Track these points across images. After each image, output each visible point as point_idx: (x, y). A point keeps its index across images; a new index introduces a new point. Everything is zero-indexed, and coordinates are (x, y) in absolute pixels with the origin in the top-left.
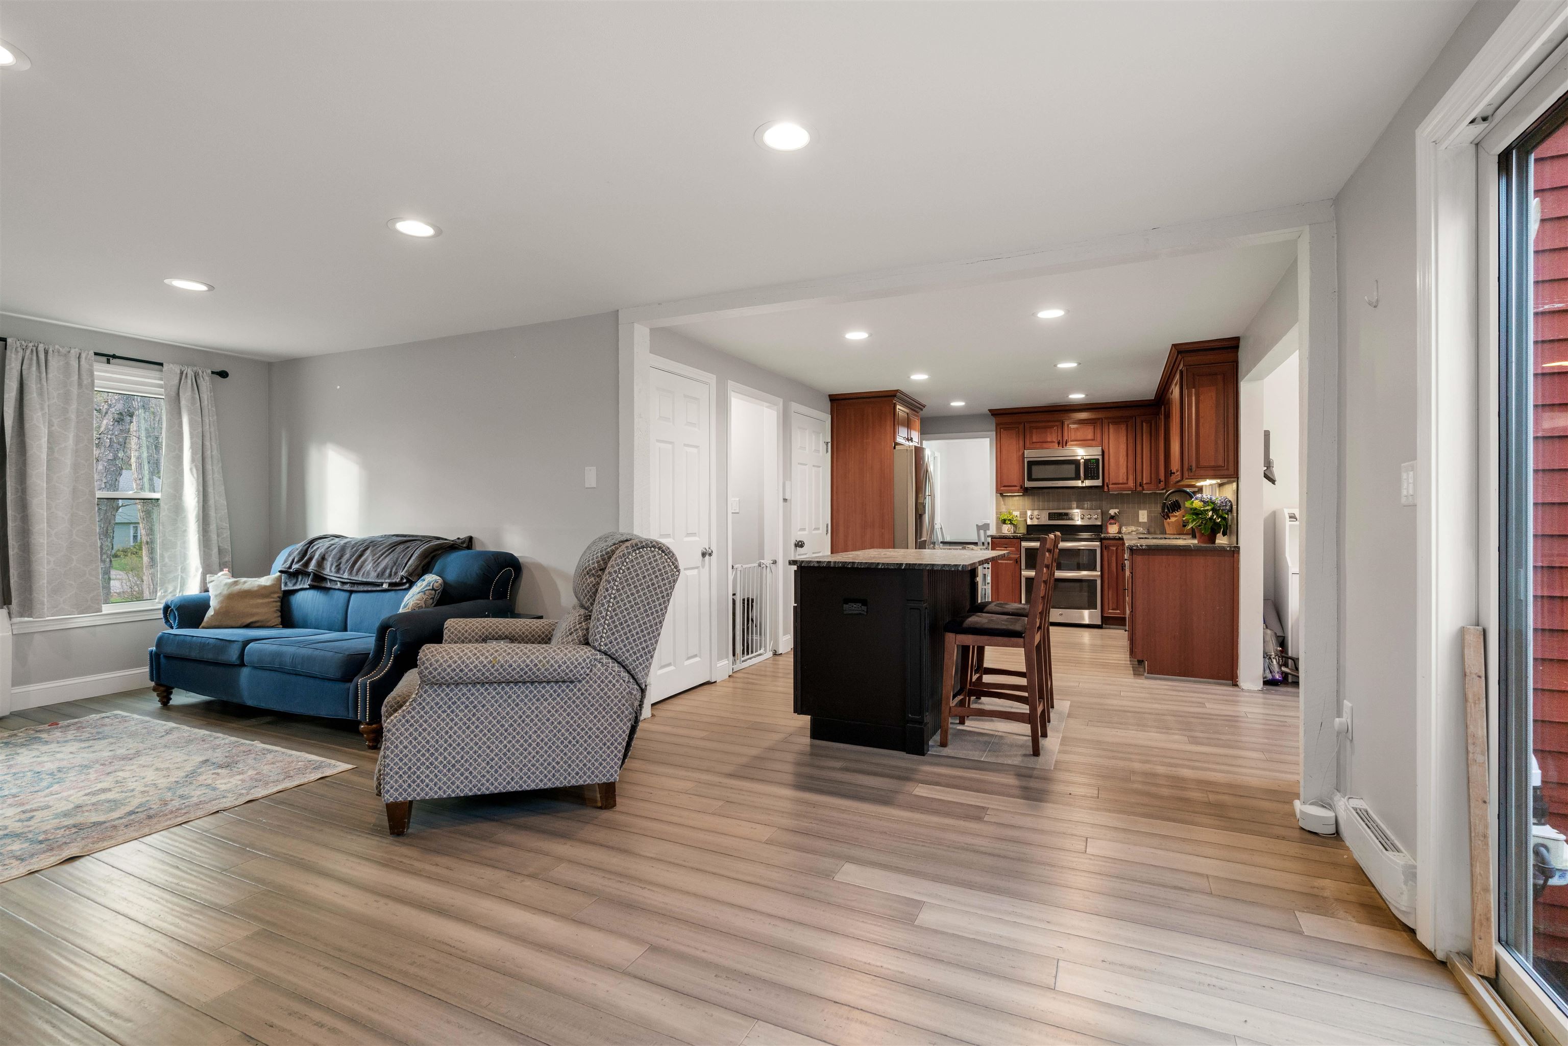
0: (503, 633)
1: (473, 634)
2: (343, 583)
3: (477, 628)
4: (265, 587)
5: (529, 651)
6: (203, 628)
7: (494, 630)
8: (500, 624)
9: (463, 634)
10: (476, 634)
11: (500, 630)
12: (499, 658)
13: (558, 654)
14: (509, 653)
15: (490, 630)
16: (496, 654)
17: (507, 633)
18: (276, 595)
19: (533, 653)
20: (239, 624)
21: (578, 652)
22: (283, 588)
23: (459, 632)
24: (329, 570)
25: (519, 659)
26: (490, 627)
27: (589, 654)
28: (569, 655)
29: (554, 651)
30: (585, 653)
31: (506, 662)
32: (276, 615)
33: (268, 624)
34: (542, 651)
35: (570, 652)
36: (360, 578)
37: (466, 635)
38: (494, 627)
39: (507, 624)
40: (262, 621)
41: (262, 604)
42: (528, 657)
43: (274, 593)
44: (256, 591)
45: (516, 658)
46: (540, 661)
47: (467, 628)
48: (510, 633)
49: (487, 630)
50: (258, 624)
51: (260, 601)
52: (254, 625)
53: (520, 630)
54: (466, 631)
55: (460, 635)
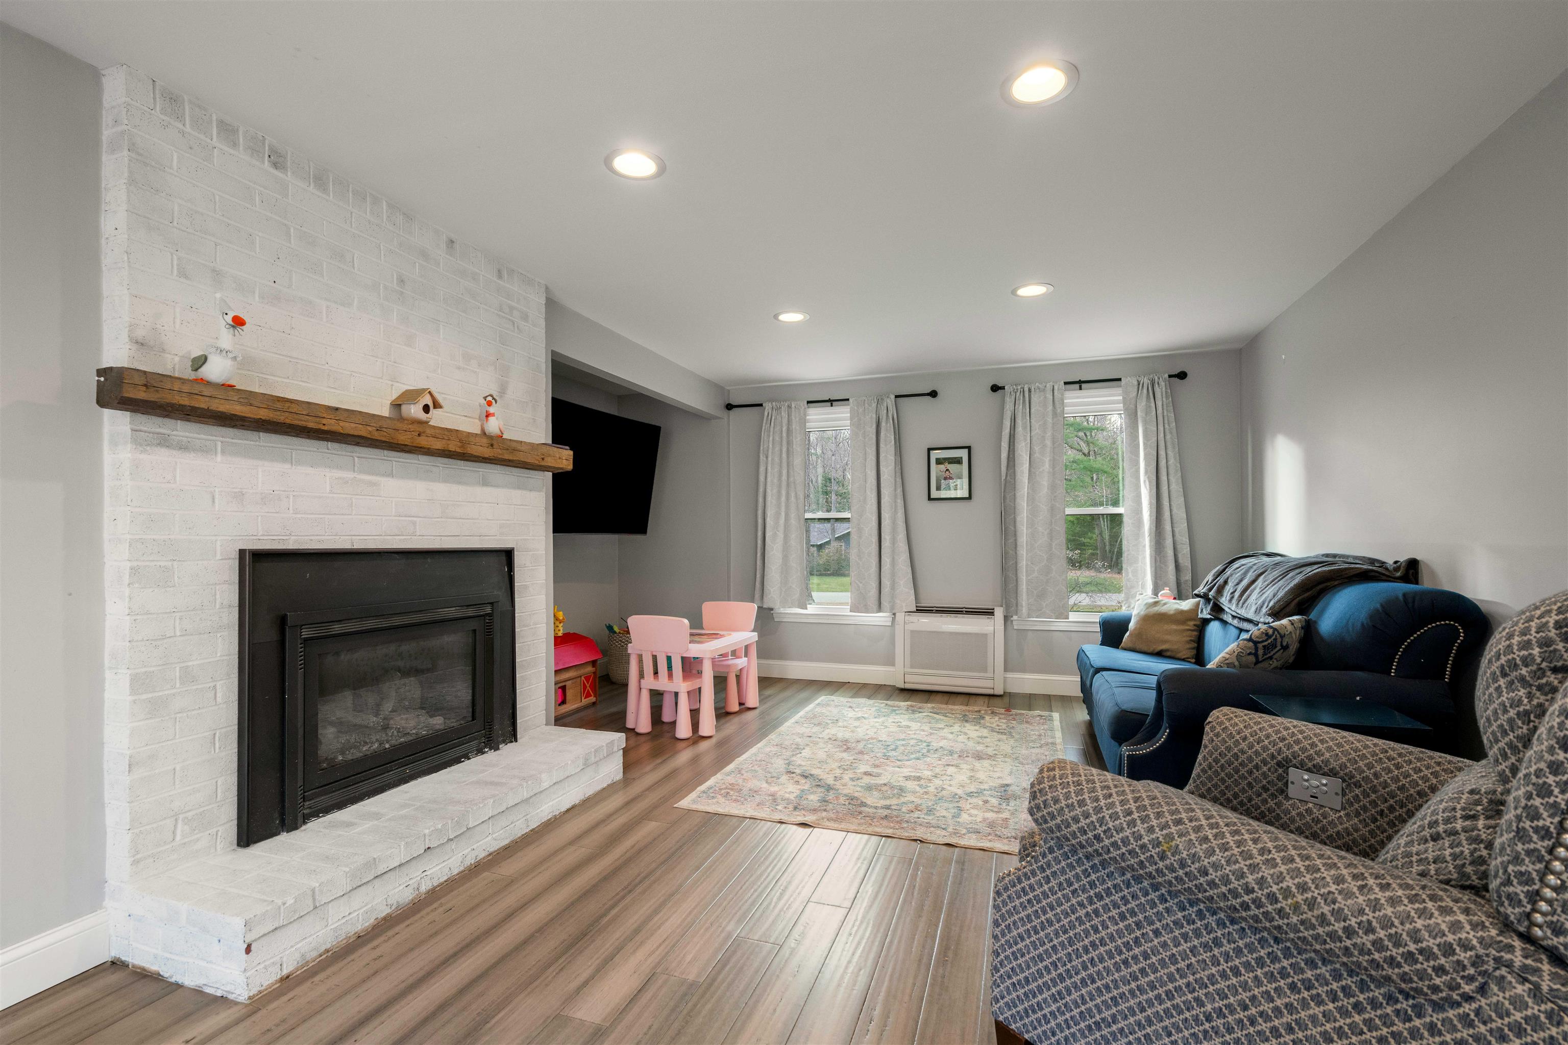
0: (1327, 762)
1: (1257, 747)
2: (1234, 617)
3: (1268, 736)
4: (1182, 612)
5: (1262, 851)
6: (1125, 649)
7: (1304, 750)
8: (1322, 741)
9: (1237, 743)
10: (1265, 748)
11: (1319, 753)
12: (1178, 840)
13: (1348, 895)
14: (1206, 839)
15: (1296, 748)
16: (1173, 829)
17: (1334, 764)
18: (1192, 623)
19: (1272, 863)
20: (1151, 650)
21: (1422, 913)
22: (1200, 616)
23: (1231, 736)
24: (1224, 601)
25: (1228, 862)
26: (1298, 742)
27: (1468, 934)
28: (1389, 911)
29: (1339, 880)
30: (1455, 927)
31: (1194, 857)
32: (1188, 646)
33: (1179, 655)
34: (1300, 864)
35: (1393, 902)
36: (1243, 612)
37: (1244, 745)
38: (1306, 743)
39: (1339, 745)
40: (1172, 651)
41: (1176, 631)
42: (1253, 868)
43: (1191, 620)
44: (1172, 615)
45: (1218, 856)
46: (1287, 893)
47: (1247, 732)
48: (1343, 766)
49: (1289, 747)
50: (1168, 654)
51: (1174, 627)
52: (1165, 654)
53: (1370, 766)
54: (1245, 739)
55: (1230, 743)
